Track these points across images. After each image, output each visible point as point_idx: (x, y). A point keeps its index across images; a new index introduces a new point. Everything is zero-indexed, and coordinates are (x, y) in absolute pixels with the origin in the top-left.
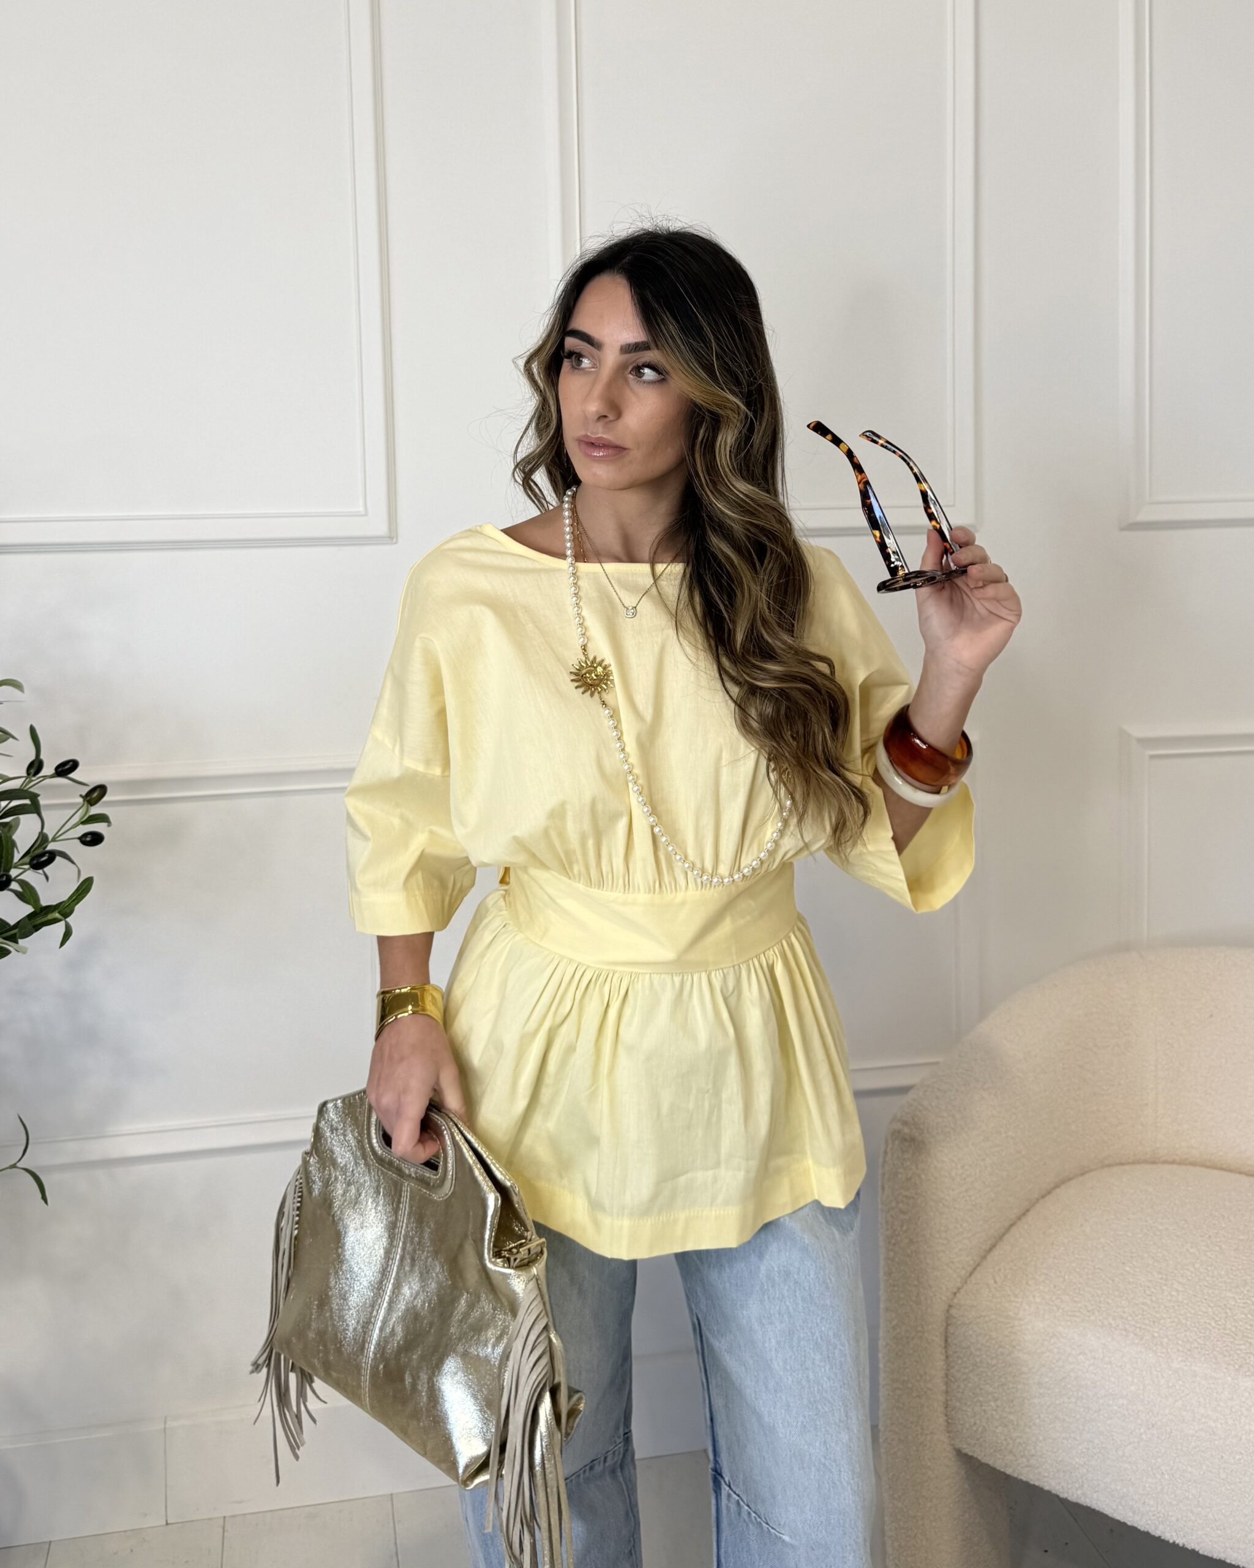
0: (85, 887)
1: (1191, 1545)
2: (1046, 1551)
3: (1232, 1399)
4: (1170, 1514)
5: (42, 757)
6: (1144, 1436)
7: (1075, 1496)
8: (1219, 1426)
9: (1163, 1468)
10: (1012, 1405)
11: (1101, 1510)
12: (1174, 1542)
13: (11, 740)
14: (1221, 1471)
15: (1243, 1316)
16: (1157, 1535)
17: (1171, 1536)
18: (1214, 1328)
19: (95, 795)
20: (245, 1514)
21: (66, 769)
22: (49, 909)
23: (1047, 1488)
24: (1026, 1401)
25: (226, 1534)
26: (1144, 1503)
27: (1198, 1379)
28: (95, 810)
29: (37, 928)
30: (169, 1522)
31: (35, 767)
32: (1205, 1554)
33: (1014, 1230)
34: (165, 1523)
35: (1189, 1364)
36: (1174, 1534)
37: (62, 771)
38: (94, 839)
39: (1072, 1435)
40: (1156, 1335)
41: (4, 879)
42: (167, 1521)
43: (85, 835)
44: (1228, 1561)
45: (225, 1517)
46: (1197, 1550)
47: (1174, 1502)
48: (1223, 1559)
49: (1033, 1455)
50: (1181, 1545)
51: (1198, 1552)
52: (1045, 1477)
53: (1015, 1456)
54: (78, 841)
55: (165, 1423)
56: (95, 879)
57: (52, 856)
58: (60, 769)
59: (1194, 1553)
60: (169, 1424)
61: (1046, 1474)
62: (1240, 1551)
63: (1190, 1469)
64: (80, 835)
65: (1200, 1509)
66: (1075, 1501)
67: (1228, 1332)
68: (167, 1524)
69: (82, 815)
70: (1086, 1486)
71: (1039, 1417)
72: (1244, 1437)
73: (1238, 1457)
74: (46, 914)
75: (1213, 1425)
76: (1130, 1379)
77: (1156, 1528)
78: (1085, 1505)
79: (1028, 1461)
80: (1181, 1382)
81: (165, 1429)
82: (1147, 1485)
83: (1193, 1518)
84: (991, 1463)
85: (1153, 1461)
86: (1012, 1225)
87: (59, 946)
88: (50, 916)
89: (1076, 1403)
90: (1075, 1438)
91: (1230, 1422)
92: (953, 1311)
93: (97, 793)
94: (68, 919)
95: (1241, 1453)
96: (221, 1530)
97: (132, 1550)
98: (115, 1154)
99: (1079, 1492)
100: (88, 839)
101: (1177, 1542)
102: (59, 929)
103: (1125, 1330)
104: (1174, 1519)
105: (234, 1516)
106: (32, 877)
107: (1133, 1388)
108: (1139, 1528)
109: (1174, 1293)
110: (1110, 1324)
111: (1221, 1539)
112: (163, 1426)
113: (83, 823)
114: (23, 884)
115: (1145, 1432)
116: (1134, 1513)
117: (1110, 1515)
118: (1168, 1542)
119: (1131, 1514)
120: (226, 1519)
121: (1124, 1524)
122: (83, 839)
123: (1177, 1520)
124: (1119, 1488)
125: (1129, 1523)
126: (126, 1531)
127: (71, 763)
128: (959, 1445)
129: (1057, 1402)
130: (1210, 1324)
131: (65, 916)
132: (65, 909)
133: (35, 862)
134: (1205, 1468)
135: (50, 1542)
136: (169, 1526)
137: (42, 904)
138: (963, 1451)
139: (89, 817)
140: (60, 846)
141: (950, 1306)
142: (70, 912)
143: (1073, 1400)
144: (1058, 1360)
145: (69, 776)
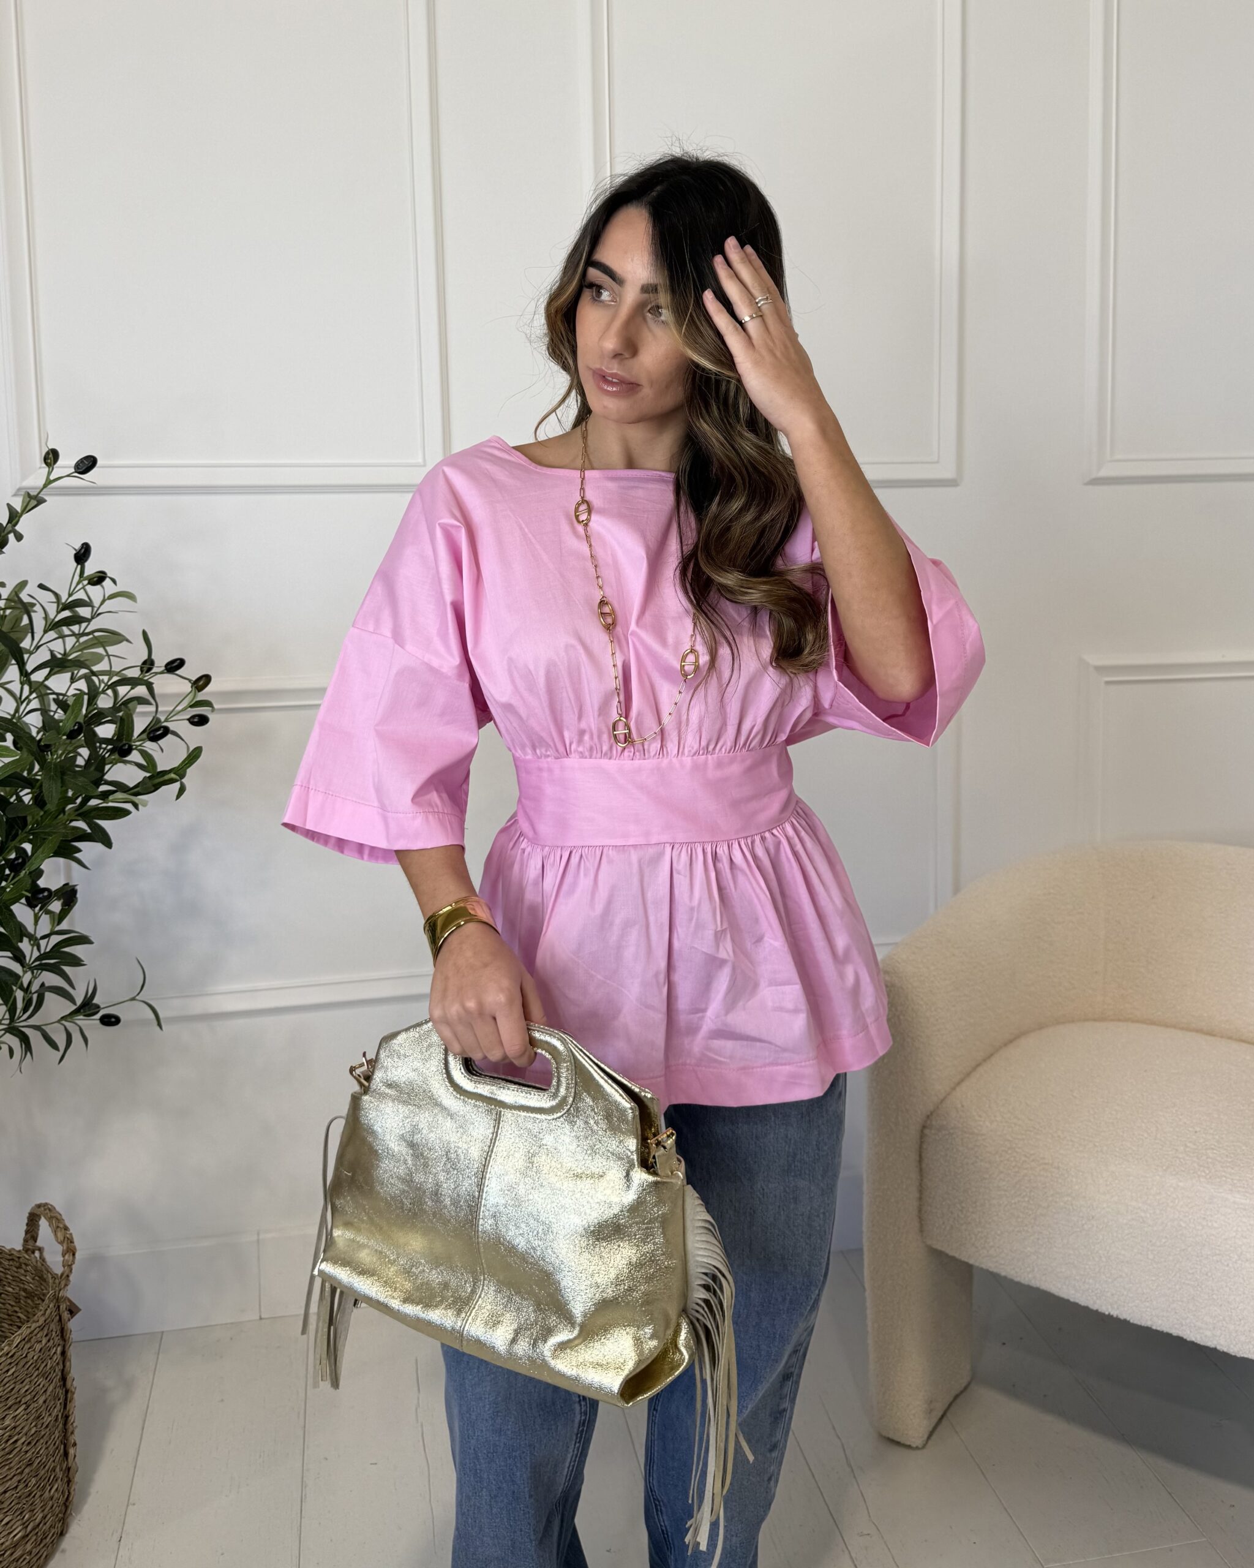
0: (194, 755)
1: (1123, 1316)
2: (1004, 1344)
3: (1160, 1193)
4: (1106, 1290)
5: (153, 657)
6: (1085, 1226)
7: (1027, 1279)
8: (1148, 1215)
9: (1100, 1252)
10: (974, 1205)
11: (1048, 1290)
12: (1109, 1314)
13: (125, 642)
14: (1149, 1253)
15: (1171, 1130)
16: (1095, 1309)
17: (1107, 1309)
19: (201, 683)
21: (174, 666)
22: (164, 773)
23: (1003, 1274)
24: (986, 1202)
26: (1084, 1282)
27: (1131, 1178)
28: (201, 696)
29: (156, 787)
30: (263, 1317)
31: (148, 665)
32: (1135, 1322)
33: (981, 1070)
34: (258, 1318)
35: (1124, 1167)
36: (1109, 1307)
37: (171, 668)
38: (200, 721)
39: (1026, 1228)
40: (1097, 1144)
41: (126, 747)
42: (260, 1316)
43: (193, 717)
44: (1154, 1328)
46: (1128, 1319)
47: (1110, 1280)
48: (1149, 1326)
49: (991, 1247)
50: (1115, 1316)
51: (1129, 1321)
52: (1001, 1264)
53: (977, 1248)
54: (187, 722)
55: (259, 1235)
56: (203, 747)
57: (166, 731)
58: (169, 667)
59: (1126, 1322)
60: (261, 1237)
61: (1003, 1262)
62: (1164, 1319)
63: (1123, 1252)
64: (188, 717)
65: (1131, 1285)
66: (1026, 1283)
67: (1157, 1141)
68: (261, 1318)
69: (190, 700)
70: (1036, 1269)
71: (997, 1215)
72: (1169, 1224)
73: (1164, 1240)
74: (163, 776)
75: (1143, 1214)
76: (1074, 1180)
77: (1095, 1303)
78: (1035, 1286)
79: (988, 1251)
80: (1117, 1181)
81: (258, 1241)
82: (1087, 1267)
83: (1125, 1293)
84: (957, 1255)
85: (1093, 1247)
86: (978, 1065)
87: (175, 797)
88: (166, 777)
89: (1028, 1201)
90: (1027, 1231)
91: (1158, 1212)
92: (927, 1131)
93: (202, 682)
94: (183, 780)
95: (1166, 1237)
97: (231, 1339)
98: (214, 1009)
99: (1030, 1276)
100: (196, 720)
101: (1112, 1313)
102: (176, 786)
103: (1072, 1141)
104: (1109, 1294)
106: (149, 746)
107: (1077, 1187)
108: (1080, 1303)
109: (1114, 1112)
110: (1059, 1136)
111: (1148, 1310)
112: (256, 1238)
113: (191, 706)
114: (145, 754)
115: (1086, 1223)
116: (1077, 1291)
117: (1056, 1294)
118: (1104, 1314)
119: (1073, 1292)
121: (1068, 1301)
122: (192, 720)
123: (1113, 1295)
124: (1063, 1270)
125: (1072, 1300)
126: (226, 1324)
127: (178, 661)
128: (929, 1242)
129: (1013, 1201)
130: (1142, 1135)
131: (178, 778)
132: (180, 772)
133: (152, 735)
134: (1135, 1251)
135: (163, 1332)
136: (263, 1321)
137: (159, 769)
138: (934, 1247)
139: (196, 702)
140: (171, 726)
141: (924, 1127)
142: (182, 776)
143: (1026, 1199)
144: (1014, 1167)
145: (178, 672)
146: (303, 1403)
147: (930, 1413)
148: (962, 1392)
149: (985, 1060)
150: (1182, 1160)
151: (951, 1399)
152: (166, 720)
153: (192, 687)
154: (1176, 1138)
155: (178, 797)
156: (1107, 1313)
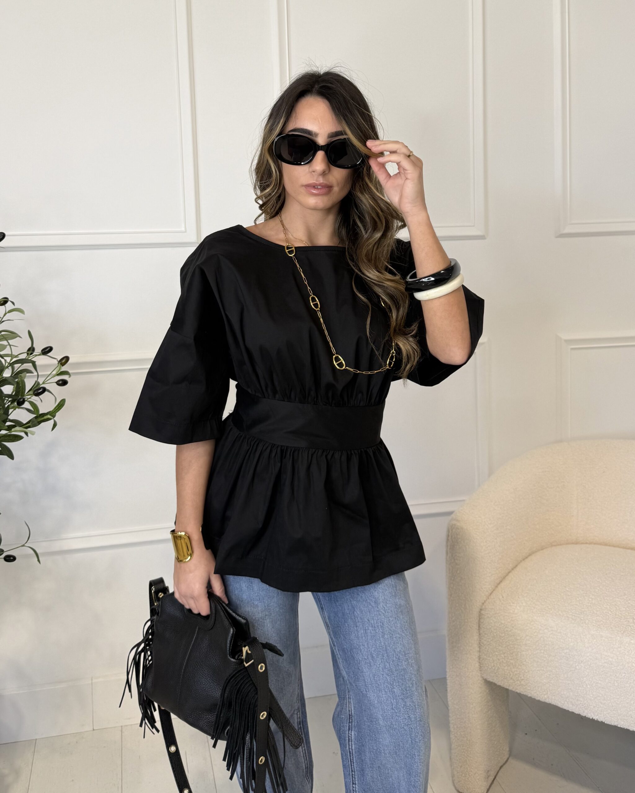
0: (61, 404)
1: (601, 719)
2: (526, 734)
3: (620, 647)
4: (591, 704)
5: (34, 346)
6: (577, 667)
7: (544, 698)
9: (587, 682)
10: (512, 655)
11: (556, 705)
13: (18, 338)
14: (615, 682)
15: (624, 609)
16: (584, 715)
17: (591, 715)
18: (610, 615)
19: (64, 361)
20: (131, 725)
21: (47, 351)
23: (529, 695)
24: (519, 653)
25: (123, 734)
26: (578, 700)
27: (603, 638)
28: (64, 369)
29: (39, 423)
30: (94, 729)
31: (31, 350)
32: (608, 723)
33: (510, 574)
34: (92, 729)
35: (599, 631)
36: (592, 714)
37: (45, 352)
38: (64, 383)
39: (542, 669)
40: (582, 618)
41: (22, 400)
42: (93, 728)
43: (59, 381)
44: (619, 726)
45: (122, 726)
46: (604, 721)
47: (593, 699)
48: (616, 725)
49: (522, 680)
50: (596, 720)
51: (604, 723)
52: (529, 690)
53: (514, 680)
54: (56, 384)
55: (92, 680)
56: (66, 400)
57: (44, 390)
58: (43, 351)
59: (602, 723)
60: (94, 681)
61: (529, 689)
62: (625, 721)
63: (600, 682)
64: (56, 381)
65: (605, 701)
66: (543, 701)
67: (617, 616)
68: (94, 730)
69: (57, 371)
70: (549, 693)
71: (526, 661)
72: (626, 665)
73: (623, 675)
74: (43, 416)
75: (611, 660)
76: (570, 640)
77: (584, 712)
78: (548, 702)
79: (520, 682)
80: (595, 640)
81: (92, 683)
82: (579, 691)
83: (602, 706)
84: (502, 685)
85: (582, 679)
88: (45, 417)
89: (544, 653)
90: (543, 670)
91: (620, 658)
92: (483, 612)
94: (54, 419)
95: (625, 673)
96: (120, 732)
97: (77, 742)
98: (66, 548)
99: (546, 696)
100: (60, 383)
101: (594, 718)
102: (51, 422)
103: (567, 617)
104: (592, 707)
105: (127, 726)
106: (34, 399)
107: (572, 644)
108: (575, 712)
109: (590, 599)
110: (560, 615)
111: (615, 715)
112: (90, 682)
113: (58, 375)
114: (32, 403)
115: (578, 665)
116: (573, 705)
117: (561, 707)
118: (589, 718)
119: (571, 706)
120: (123, 727)
121: (568, 711)
122: (58, 383)
123: (594, 707)
124: (565, 693)
125: (570, 710)
126: (74, 733)
127: (49, 348)
128: (485, 677)
129: (535, 653)
130: (608, 613)
131: (52, 418)
132: (53, 414)
133: (36, 392)
134: (607, 681)
135: (36, 739)
136: (95, 731)
137: (41, 412)
138: (488, 680)
139: (61, 372)
140: (47, 386)
141: (481, 610)
142: (54, 417)
143: (542, 651)
144: (534, 633)
145: (49, 354)
146: (120, 781)
147: (488, 778)
148: (504, 764)
149: (513, 569)
150: (632, 627)
151: (498, 769)
152: (43, 383)
153: (58, 363)
154: (627, 614)
155: (53, 429)
156: (591, 718)
